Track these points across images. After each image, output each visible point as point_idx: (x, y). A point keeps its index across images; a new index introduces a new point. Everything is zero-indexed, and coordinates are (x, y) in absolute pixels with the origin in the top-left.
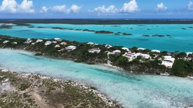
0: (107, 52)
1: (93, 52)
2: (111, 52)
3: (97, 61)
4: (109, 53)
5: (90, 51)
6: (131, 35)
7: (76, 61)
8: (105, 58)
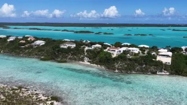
0: (84, 47)
1: (66, 47)
2: (89, 47)
3: (70, 59)
4: (87, 48)
5: (62, 46)
6: (113, 34)
7: (42, 60)
8: (81, 54)
